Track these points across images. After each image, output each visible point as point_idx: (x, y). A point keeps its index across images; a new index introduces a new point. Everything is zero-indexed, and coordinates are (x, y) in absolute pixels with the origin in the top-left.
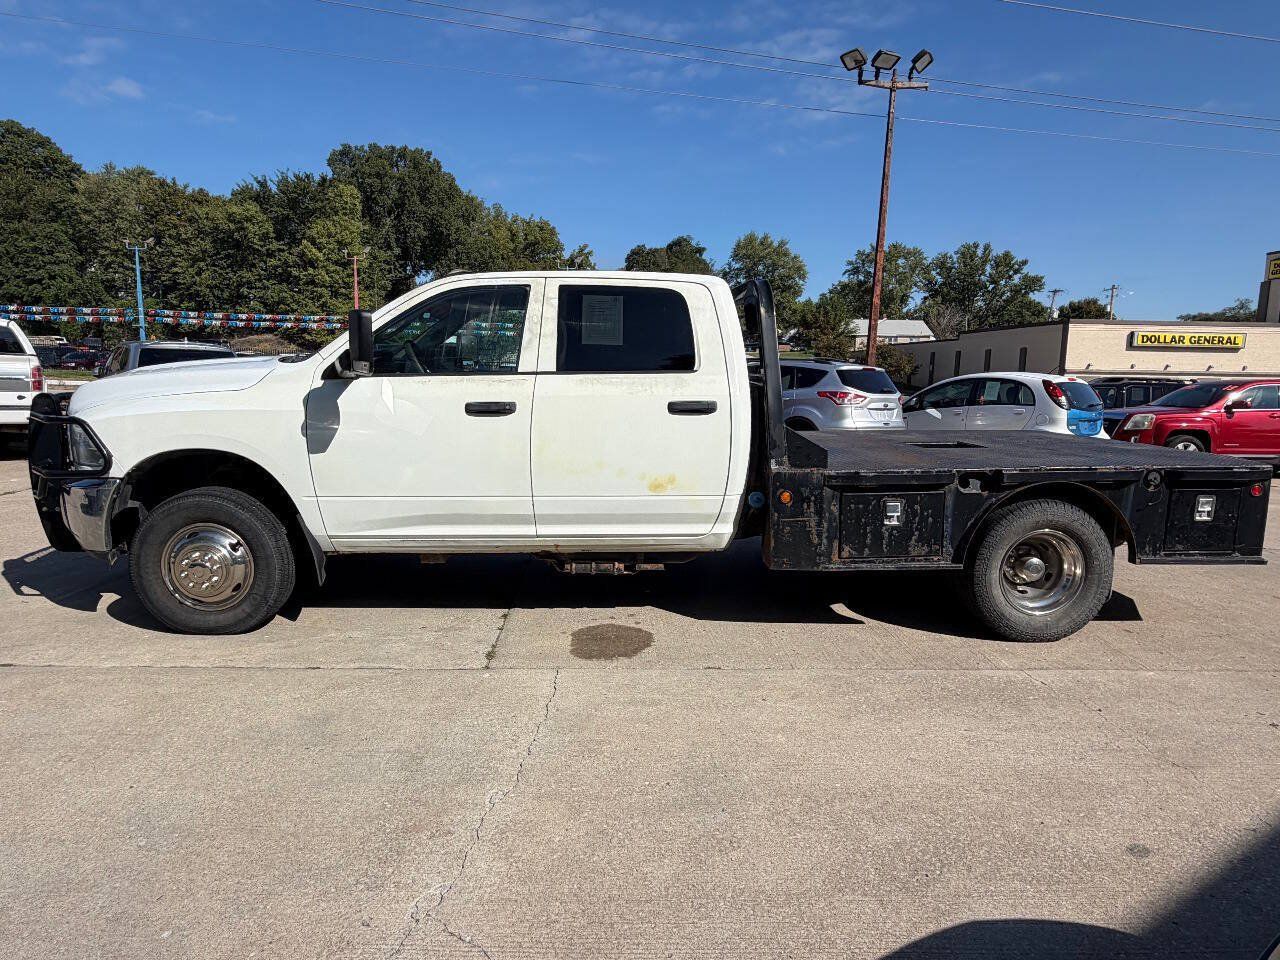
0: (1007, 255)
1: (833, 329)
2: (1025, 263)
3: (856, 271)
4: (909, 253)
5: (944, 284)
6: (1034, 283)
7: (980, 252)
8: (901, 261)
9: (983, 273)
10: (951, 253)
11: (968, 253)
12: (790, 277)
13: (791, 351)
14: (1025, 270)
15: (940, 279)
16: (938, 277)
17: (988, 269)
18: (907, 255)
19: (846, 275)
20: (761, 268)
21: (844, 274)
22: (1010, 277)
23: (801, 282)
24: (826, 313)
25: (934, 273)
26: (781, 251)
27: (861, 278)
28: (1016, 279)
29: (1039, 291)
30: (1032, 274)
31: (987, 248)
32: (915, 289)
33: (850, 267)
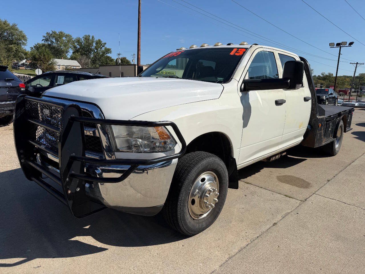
0: (99, 40)
1: (48, 62)
2: (105, 44)
3: (47, 40)
4: (67, 36)
5: (80, 48)
6: (108, 51)
7: (91, 38)
8: (64, 38)
9: (93, 46)
10: (81, 37)
11: (87, 38)
12: (20, 40)
13: (25, 69)
14: (106, 46)
15: (78, 47)
16: (78, 46)
17: (94, 44)
18: (66, 36)
19: (43, 41)
20: (5, 34)
21: (42, 40)
22: (101, 48)
23: (25, 42)
24: (44, 55)
25: (76, 44)
26: (14, 28)
27: (50, 43)
28: (103, 49)
29: (110, 53)
30: (108, 48)
31: (93, 37)
32: (71, 49)
33: (44, 38)
